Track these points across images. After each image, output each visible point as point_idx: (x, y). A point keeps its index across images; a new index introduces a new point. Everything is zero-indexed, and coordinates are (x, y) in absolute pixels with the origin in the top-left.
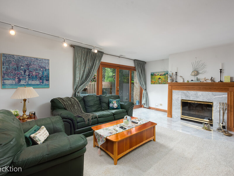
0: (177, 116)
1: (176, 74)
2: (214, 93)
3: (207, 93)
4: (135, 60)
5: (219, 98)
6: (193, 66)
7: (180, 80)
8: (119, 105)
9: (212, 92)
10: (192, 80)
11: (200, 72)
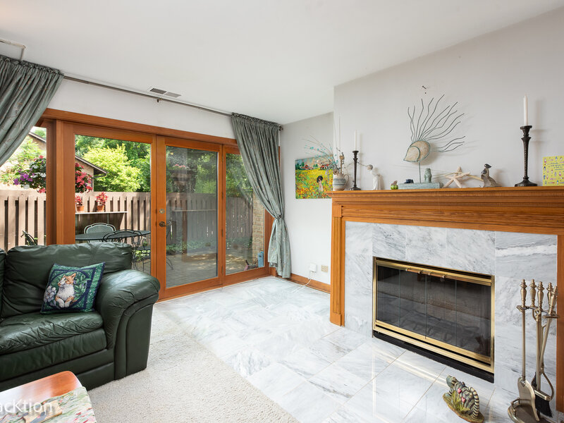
0: (360, 324)
1: (355, 159)
2: (497, 235)
3: (467, 234)
4: (234, 117)
5: (518, 256)
6: (412, 121)
7: (369, 183)
8: (86, 294)
9: (491, 233)
10: (410, 181)
11: (441, 144)
